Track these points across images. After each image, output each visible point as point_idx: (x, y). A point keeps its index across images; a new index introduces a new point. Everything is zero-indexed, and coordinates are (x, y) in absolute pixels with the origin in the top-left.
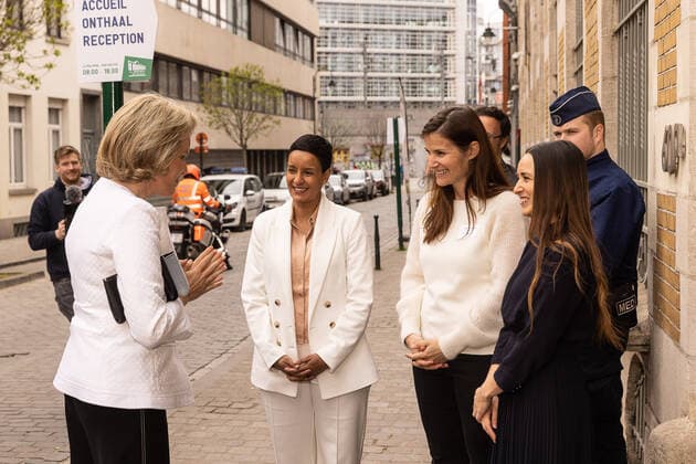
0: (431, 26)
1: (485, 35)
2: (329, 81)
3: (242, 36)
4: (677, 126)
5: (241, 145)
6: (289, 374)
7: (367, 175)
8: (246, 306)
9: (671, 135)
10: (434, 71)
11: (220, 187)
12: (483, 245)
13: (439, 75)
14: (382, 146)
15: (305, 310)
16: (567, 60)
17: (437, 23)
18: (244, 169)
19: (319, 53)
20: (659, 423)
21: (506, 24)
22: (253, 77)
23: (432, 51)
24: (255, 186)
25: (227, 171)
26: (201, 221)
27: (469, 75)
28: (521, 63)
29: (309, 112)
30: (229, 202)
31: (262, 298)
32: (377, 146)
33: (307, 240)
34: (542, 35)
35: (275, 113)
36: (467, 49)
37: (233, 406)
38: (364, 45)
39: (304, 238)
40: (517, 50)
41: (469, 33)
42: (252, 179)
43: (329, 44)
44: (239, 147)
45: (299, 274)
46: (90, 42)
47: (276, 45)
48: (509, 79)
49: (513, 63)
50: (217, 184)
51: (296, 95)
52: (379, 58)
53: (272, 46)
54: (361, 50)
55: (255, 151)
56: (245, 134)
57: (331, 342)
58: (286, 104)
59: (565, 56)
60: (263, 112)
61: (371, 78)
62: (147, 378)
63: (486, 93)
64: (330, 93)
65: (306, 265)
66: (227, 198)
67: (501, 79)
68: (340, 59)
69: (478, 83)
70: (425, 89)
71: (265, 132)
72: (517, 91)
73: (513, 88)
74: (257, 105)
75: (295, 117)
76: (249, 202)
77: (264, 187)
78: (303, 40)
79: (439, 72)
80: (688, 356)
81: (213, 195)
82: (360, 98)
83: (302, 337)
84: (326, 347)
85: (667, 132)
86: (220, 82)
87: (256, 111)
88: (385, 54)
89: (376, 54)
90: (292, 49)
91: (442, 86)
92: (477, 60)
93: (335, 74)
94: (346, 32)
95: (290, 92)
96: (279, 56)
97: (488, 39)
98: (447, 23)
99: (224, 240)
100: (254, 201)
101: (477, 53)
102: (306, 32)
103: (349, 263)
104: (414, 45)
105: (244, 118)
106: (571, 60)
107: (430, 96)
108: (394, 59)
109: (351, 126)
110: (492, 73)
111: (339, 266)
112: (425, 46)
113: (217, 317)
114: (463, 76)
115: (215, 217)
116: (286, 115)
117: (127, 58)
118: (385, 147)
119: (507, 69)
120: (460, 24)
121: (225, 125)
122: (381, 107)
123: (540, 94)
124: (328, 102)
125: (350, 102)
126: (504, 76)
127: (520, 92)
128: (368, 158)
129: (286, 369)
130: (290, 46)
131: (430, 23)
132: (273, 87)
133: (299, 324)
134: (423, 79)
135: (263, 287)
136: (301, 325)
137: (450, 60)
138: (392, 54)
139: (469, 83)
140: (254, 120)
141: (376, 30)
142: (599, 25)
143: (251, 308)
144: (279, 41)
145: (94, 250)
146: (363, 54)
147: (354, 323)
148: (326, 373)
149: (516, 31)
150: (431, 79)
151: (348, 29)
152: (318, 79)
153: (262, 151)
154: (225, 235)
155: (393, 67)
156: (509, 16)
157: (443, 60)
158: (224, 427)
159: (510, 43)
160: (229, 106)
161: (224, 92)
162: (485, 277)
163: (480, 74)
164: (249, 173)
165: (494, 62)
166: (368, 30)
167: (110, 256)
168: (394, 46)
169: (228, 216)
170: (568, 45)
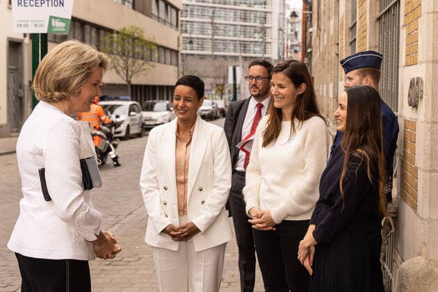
0: (257, 8)
1: (291, 16)
2: (188, 40)
3: (128, 7)
4: (418, 78)
5: (127, 81)
6: (173, 237)
7: (213, 104)
8: (143, 191)
9: (415, 84)
10: (257, 37)
11: (112, 109)
12: (299, 150)
13: (261, 40)
14: (224, 85)
15: (185, 193)
16: (346, 34)
17: (260, 6)
18: (129, 98)
19: (182, 21)
20: (403, 261)
21: (305, 9)
22: (136, 35)
23: (257, 24)
24: (136, 109)
25: (117, 99)
26: (98, 133)
27: (280, 41)
28: (314, 35)
29: (174, 61)
30: (118, 120)
31: (155, 185)
32: (220, 85)
33: (187, 146)
34: (329, 18)
35: (151, 60)
36: (279, 24)
37: (124, 260)
38: (212, 17)
39: (185, 144)
40: (311, 26)
41: (281, 14)
42: (135, 104)
43: (189, 16)
44: (126, 83)
45: (181, 169)
46: (23, 4)
47: (152, 14)
48: (306, 44)
49: (308, 34)
50: (109, 107)
51: (165, 48)
52: (222, 27)
53: (150, 15)
54: (210, 20)
55: (136, 86)
56: (130, 73)
57: (203, 214)
58: (159, 54)
59: (344, 31)
60: (143, 59)
61: (216, 40)
62: (70, 238)
63: (291, 53)
64: (189, 48)
65: (186, 163)
66: (117, 117)
67: (301, 44)
68: (196, 26)
69: (286, 46)
70: (252, 49)
71: (144, 72)
72: (311, 52)
73: (309, 50)
74: (138, 54)
75: (165, 63)
76: (132, 120)
77: (143, 110)
78: (171, 12)
79: (261, 38)
80: (422, 219)
81: (107, 115)
82: (209, 52)
83: (182, 210)
84: (198, 218)
85: (411, 82)
86: (112, 37)
87: (138, 58)
88: (226, 24)
89: (220, 24)
90: (163, 18)
91: (263, 47)
92: (286, 31)
93: (193, 36)
94: (200, 8)
95: (162, 47)
96: (154, 22)
97: (294, 18)
98: (267, 6)
99: (115, 146)
100: (135, 120)
101: (286, 27)
102: (173, 6)
103: (215, 161)
104: (245, 19)
105: (129, 63)
106: (348, 35)
107: (255, 53)
108: (232, 28)
109: (203, 71)
110: (295, 40)
111: (208, 163)
112: (252, 21)
113: (110, 199)
114: (276, 41)
115: (109, 130)
116: (159, 62)
117: (51, 17)
118: (226, 85)
119: (305, 38)
120: (274, 8)
121: (115, 67)
122: (222, 59)
123: (327, 55)
124: (187, 54)
125: (203, 55)
126: (303, 43)
127: (313, 53)
128: (213, 92)
129: (172, 233)
130: (162, 15)
131: (256, 6)
132: (150, 43)
133: (180, 202)
134: (251, 42)
135: (155, 178)
136: (182, 203)
137: (268, 31)
138: (231, 25)
139: (280, 46)
140: (136, 64)
141: (221, 8)
142: (368, 13)
143: (147, 192)
144: (154, 11)
145: (31, 151)
146: (211, 23)
147: (219, 201)
148: (199, 235)
149: (311, 15)
150: (256, 42)
151: (201, 6)
152: (181, 39)
153: (141, 86)
154: (115, 142)
155: (231, 33)
156: (306, 5)
157: (263, 31)
158: (117, 275)
159: (307, 21)
160: (118, 54)
161: (115, 44)
162: (301, 171)
163: (287, 40)
164: (132, 100)
165: (296, 34)
166: (215, 8)
167: (41, 154)
168: (232, 19)
169: (118, 130)
170: (346, 25)
